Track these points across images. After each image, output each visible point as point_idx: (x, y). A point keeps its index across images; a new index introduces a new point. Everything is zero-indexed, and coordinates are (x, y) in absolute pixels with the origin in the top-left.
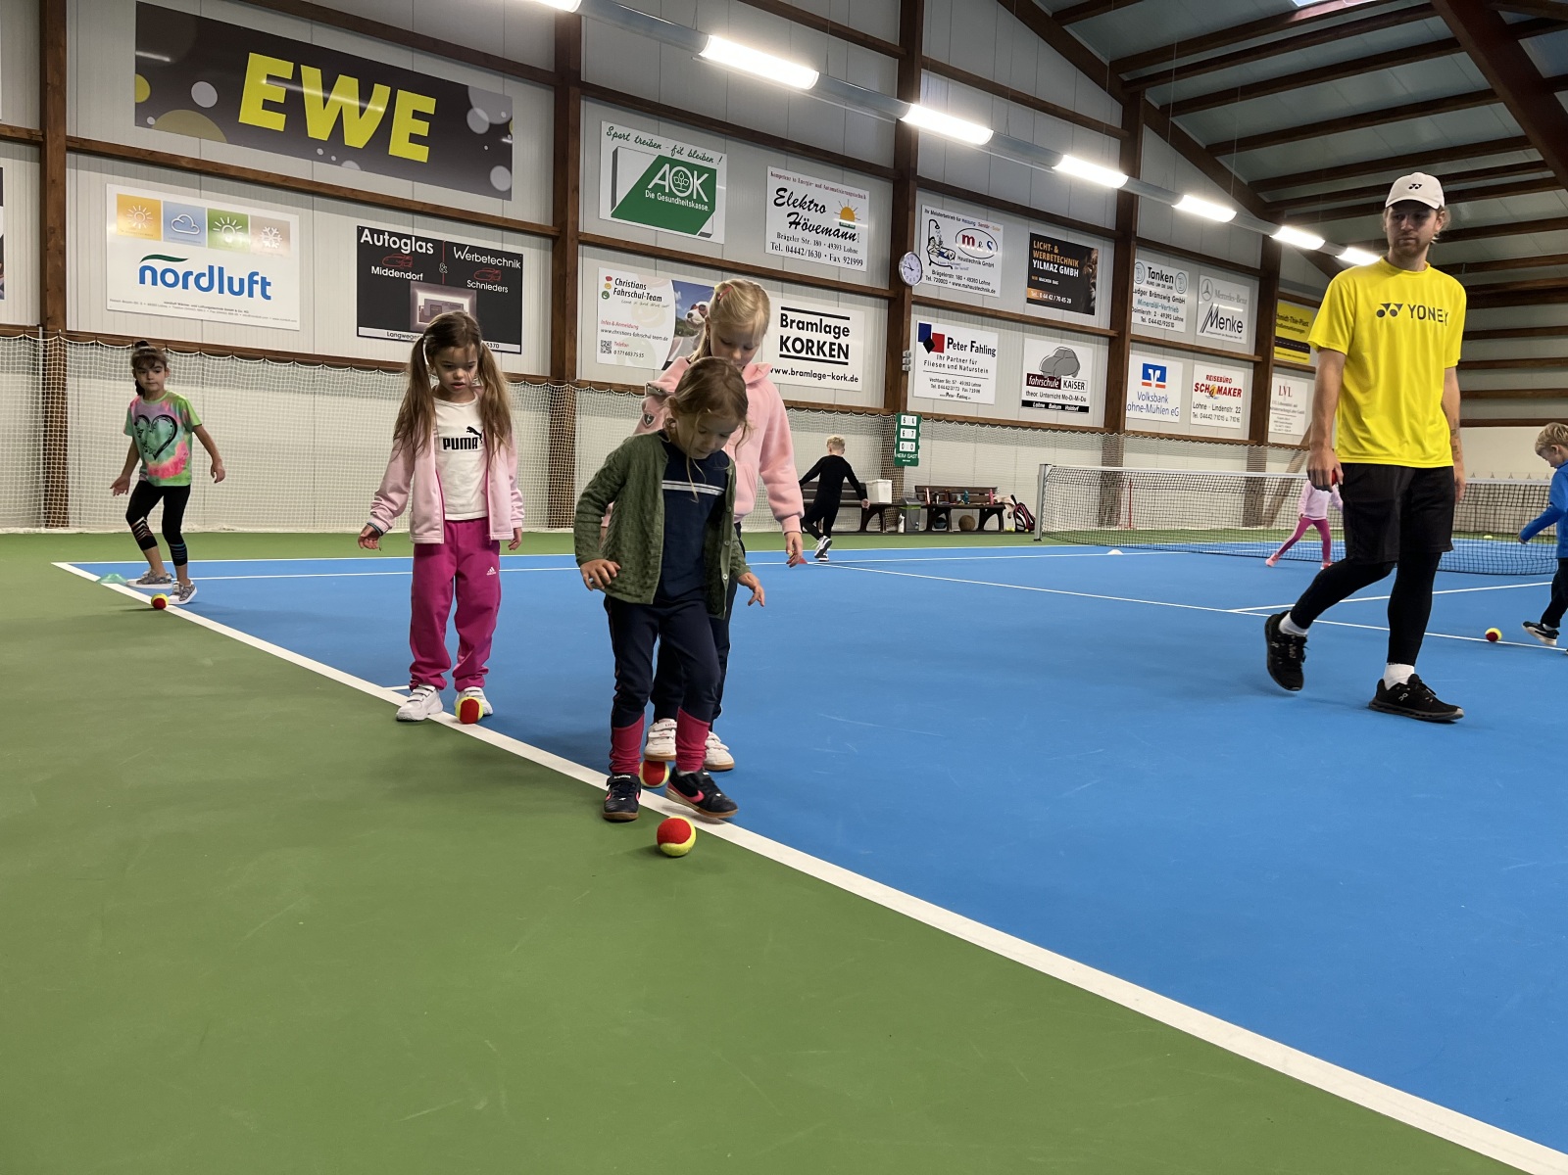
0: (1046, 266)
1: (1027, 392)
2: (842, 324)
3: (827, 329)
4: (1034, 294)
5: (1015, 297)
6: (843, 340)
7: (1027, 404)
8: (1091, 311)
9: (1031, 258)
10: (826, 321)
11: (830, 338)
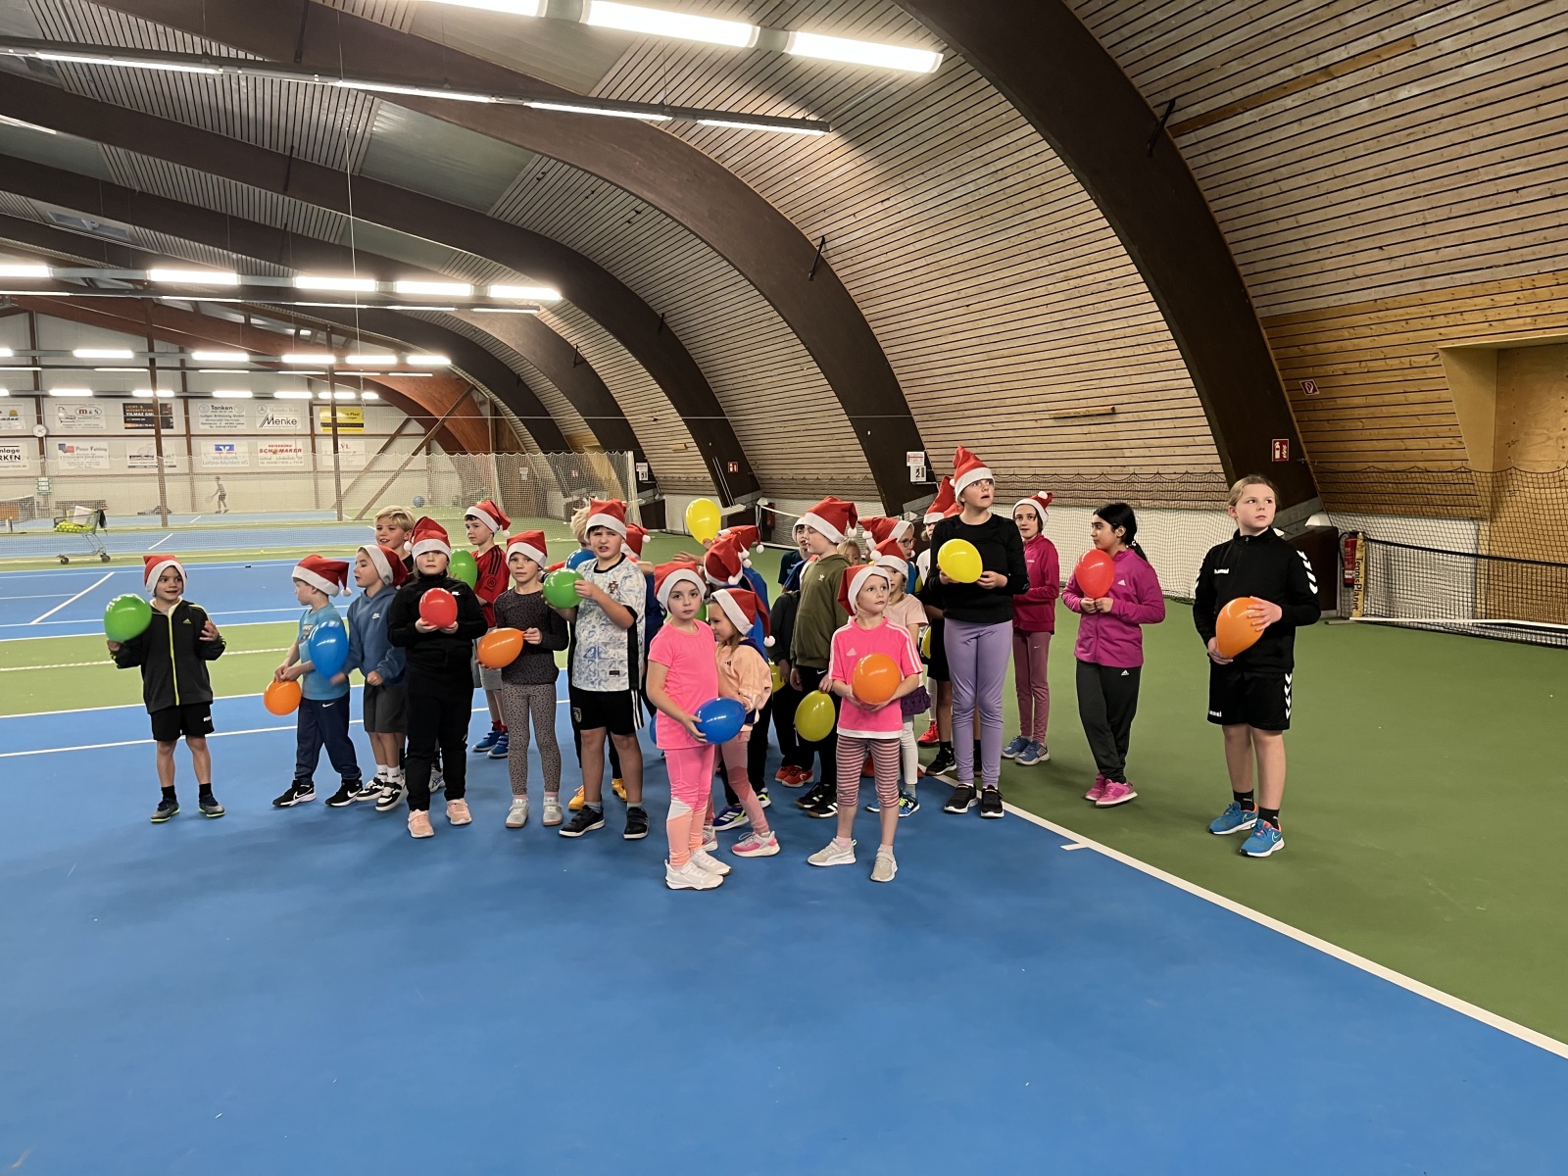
0: (135, 414)
1: (129, 462)
2: (15, 449)
3: (8, 451)
4: (129, 425)
5: (120, 427)
6: (17, 454)
7: (130, 467)
8: (172, 427)
9: (125, 413)
10: (7, 449)
11: (11, 454)
